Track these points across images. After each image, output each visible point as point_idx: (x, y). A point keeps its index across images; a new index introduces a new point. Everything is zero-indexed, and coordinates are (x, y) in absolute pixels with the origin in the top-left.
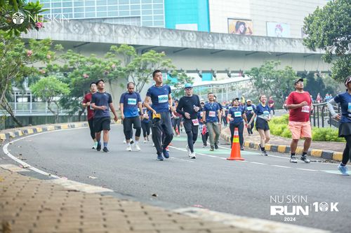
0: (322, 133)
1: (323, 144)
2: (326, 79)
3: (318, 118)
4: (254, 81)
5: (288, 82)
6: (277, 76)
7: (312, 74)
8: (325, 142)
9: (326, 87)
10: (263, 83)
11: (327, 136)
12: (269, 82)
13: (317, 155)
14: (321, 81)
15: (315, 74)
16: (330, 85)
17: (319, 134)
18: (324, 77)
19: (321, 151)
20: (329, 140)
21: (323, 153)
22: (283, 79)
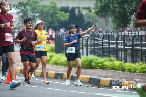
0: (88, 61)
1: (90, 71)
2: (87, 14)
3: (83, 48)
4: (21, 14)
5: (52, 16)
6: (42, 10)
7: (73, 9)
8: (91, 70)
9: (86, 22)
10: (29, 16)
11: (93, 64)
12: (35, 16)
13: (85, 80)
14: (81, 16)
15: (77, 10)
16: (89, 20)
17: (85, 62)
18: (84, 12)
19: (89, 76)
20: (95, 68)
21: (90, 78)
22: (47, 13)
